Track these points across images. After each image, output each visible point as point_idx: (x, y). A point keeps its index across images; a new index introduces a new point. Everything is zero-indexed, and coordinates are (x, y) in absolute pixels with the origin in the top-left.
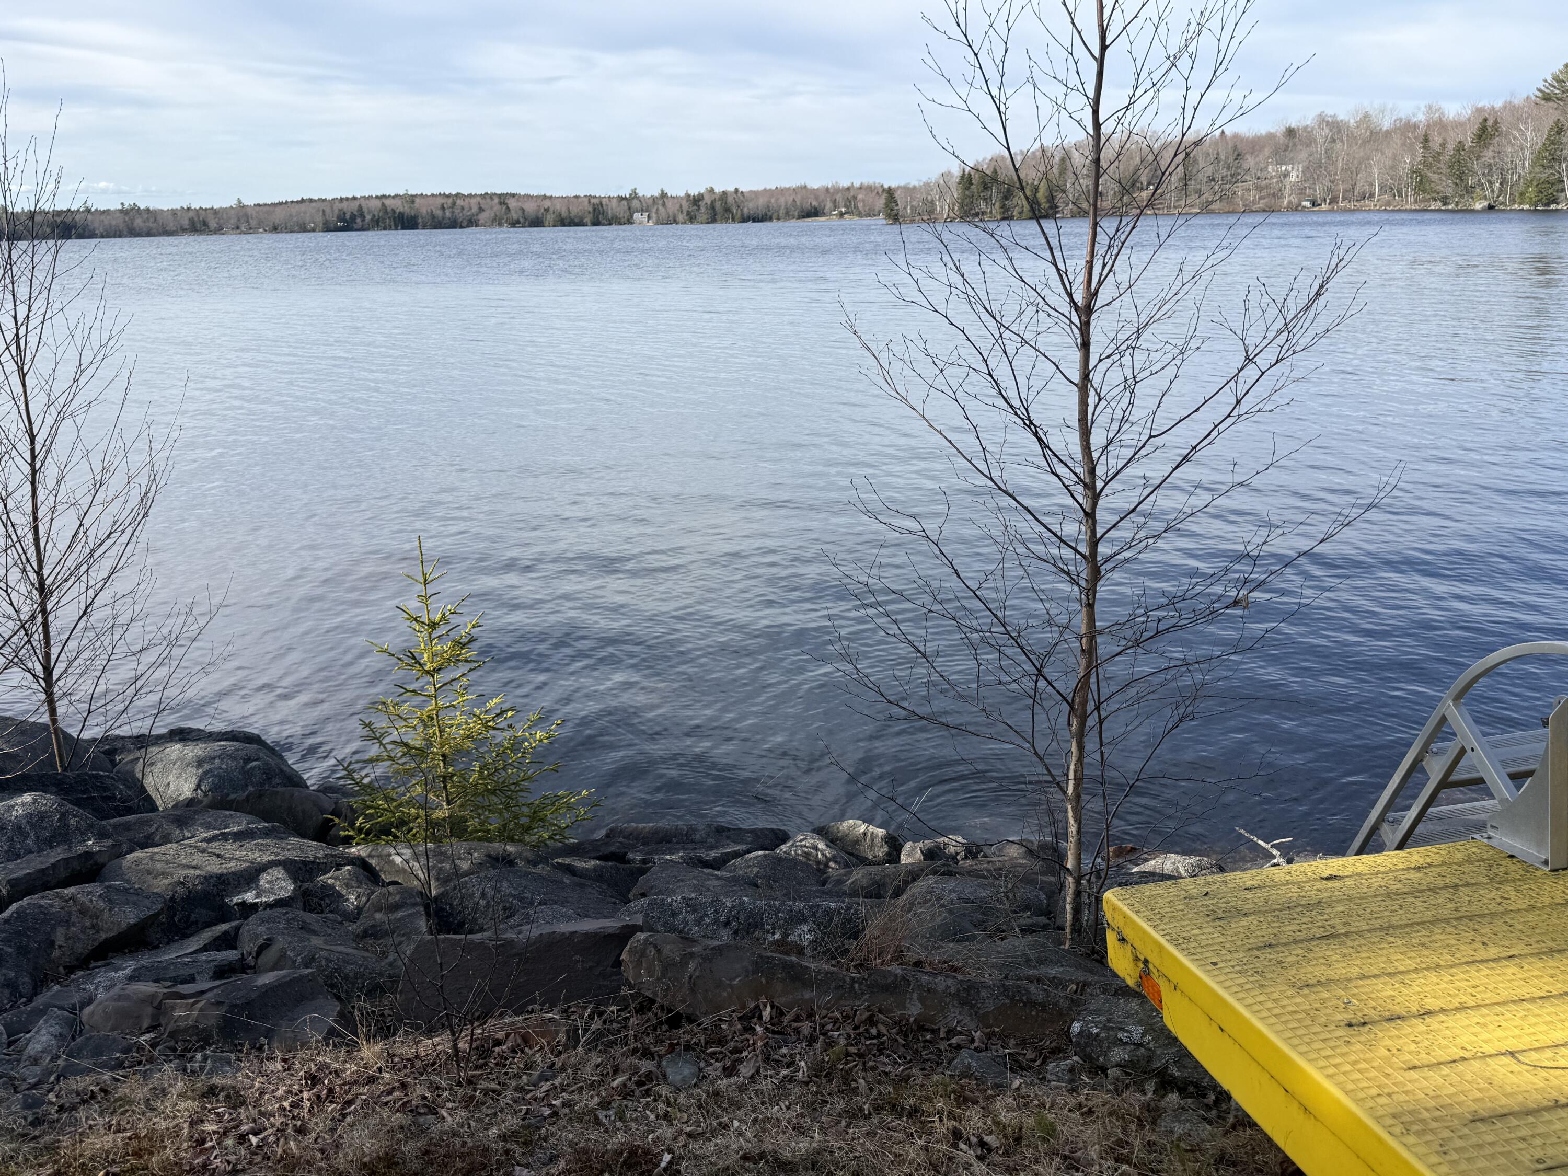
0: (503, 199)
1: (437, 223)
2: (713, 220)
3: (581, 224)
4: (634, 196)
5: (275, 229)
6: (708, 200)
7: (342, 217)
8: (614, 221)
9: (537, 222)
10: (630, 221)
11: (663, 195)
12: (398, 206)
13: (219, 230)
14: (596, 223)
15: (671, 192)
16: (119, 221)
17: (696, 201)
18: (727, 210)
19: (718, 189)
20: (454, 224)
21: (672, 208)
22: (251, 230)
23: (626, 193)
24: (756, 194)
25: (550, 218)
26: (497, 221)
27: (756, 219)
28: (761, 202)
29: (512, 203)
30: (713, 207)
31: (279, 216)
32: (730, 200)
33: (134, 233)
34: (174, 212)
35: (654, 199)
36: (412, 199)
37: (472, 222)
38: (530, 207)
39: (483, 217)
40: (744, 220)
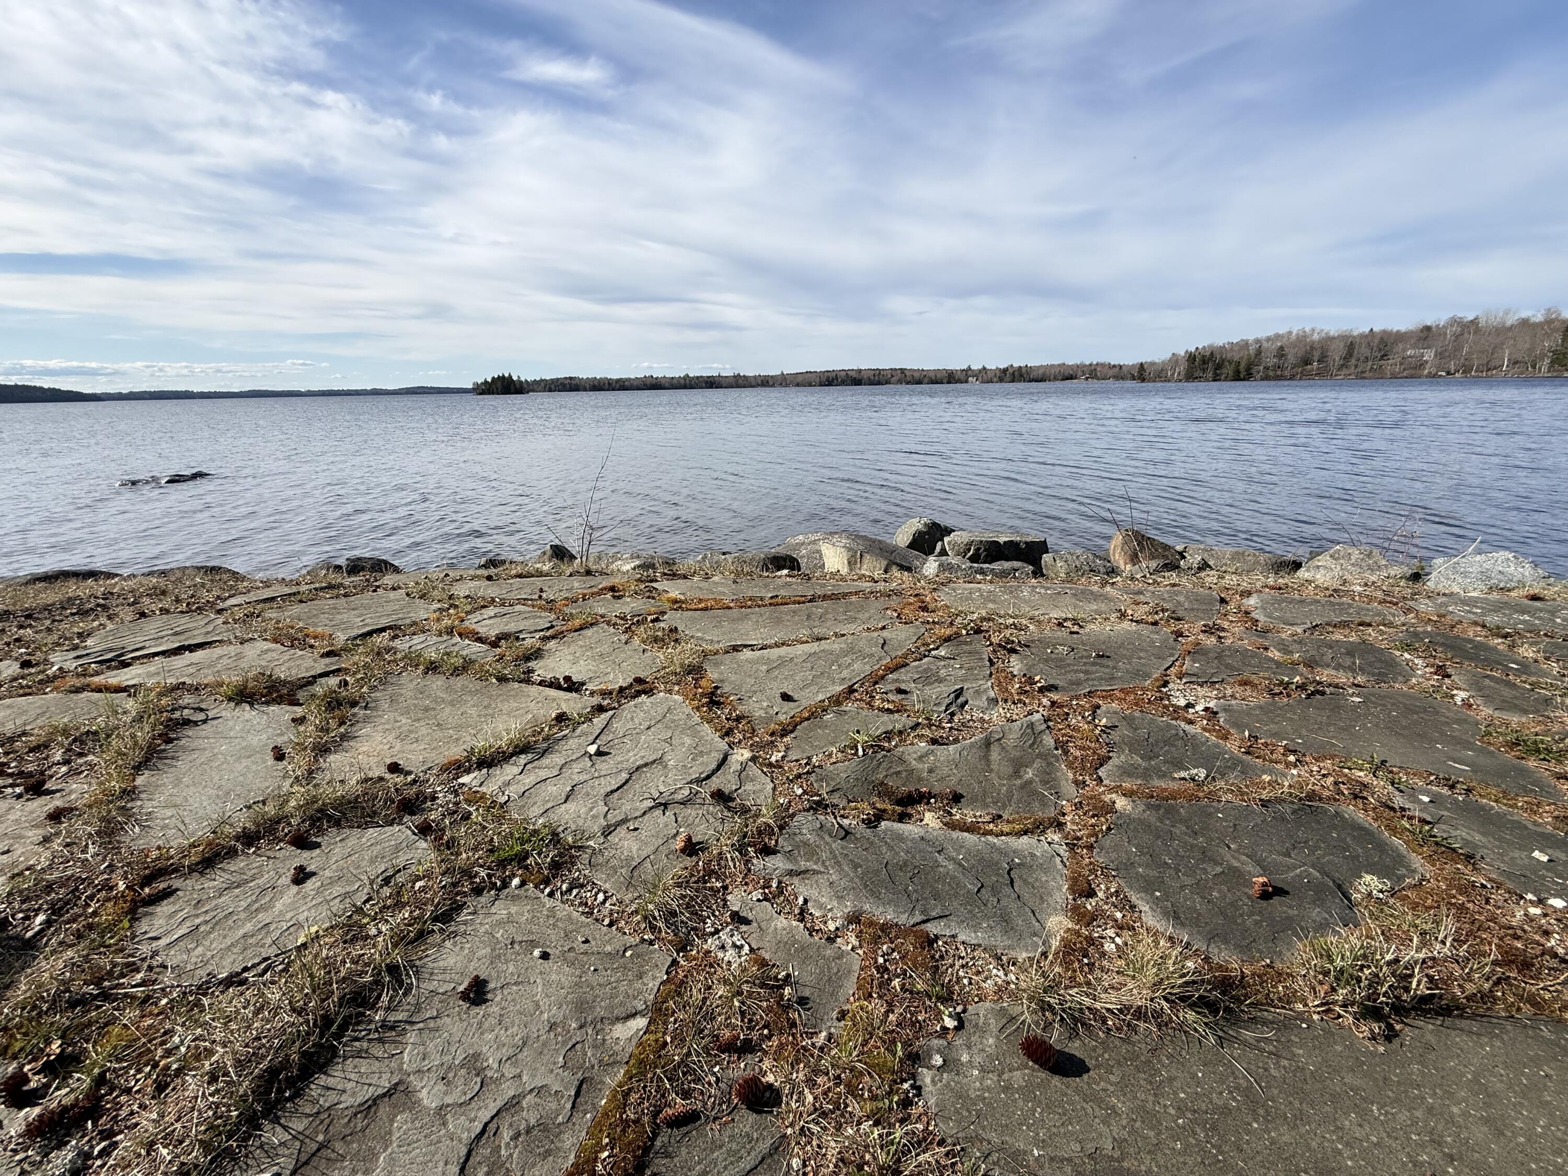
0: (902, 371)
1: (871, 383)
2: (1013, 381)
3: (942, 383)
4: (969, 369)
5: (798, 385)
6: (1011, 371)
7: (828, 380)
8: (959, 381)
9: (919, 382)
10: (967, 382)
11: (984, 368)
12: (853, 374)
13: (773, 386)
14: (949, 382)
15: (988, 367)
16: (732, 381)
17: (1005, 371)
18: (1021, 376)
19: (1016, 365)
20: (879, 383)
21: (990, 375)
22: (787, 385)
23: (965, 367)
24: (1039, 367)
25: (926, 380)
26: (900, 382)
27: (1037, 381)
28: (1041, 372)
29: (908, 374)
30: (1013, 374)
31: (800, 379)
32: (1024, 371)
33: (738, 386)
34: (755, 377)
35: (980, 371)
36: (860, 371)
37: (888, 382)
38: (916, 375)
39: (893, 380)
40: (1030, 381)
